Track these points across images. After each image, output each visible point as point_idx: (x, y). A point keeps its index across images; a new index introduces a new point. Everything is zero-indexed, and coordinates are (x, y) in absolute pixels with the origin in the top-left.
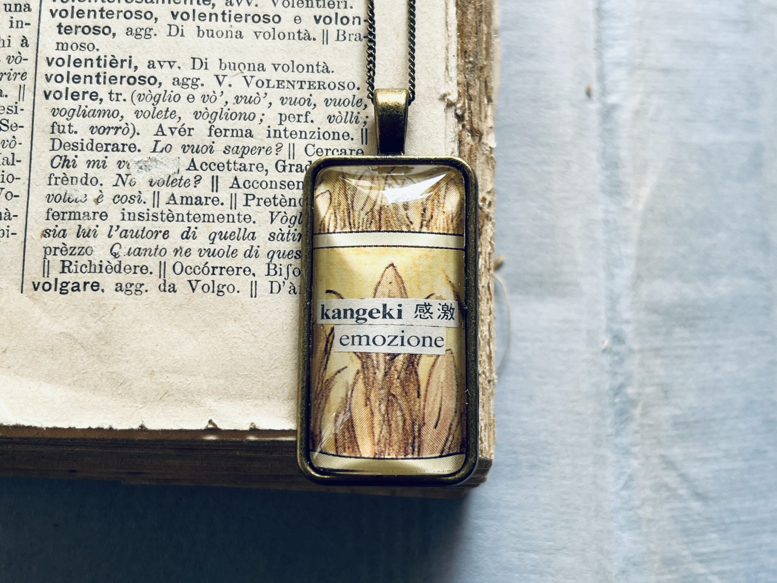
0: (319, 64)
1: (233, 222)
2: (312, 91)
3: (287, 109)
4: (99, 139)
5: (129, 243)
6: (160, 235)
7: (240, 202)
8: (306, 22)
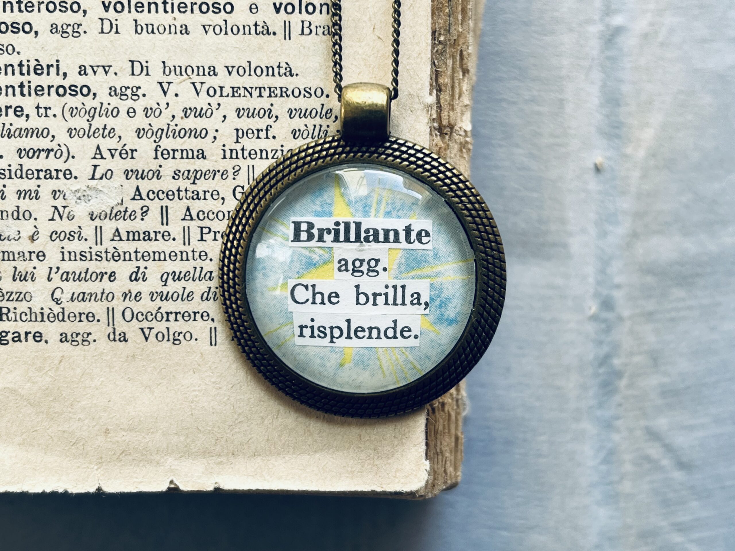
0: (281, 66)
1: (187, 260)
2: (273, 100)
3: (245, 123)
4: (29, 164)
5: (72, 287)
7: (194, 236)
8: (264, 11)
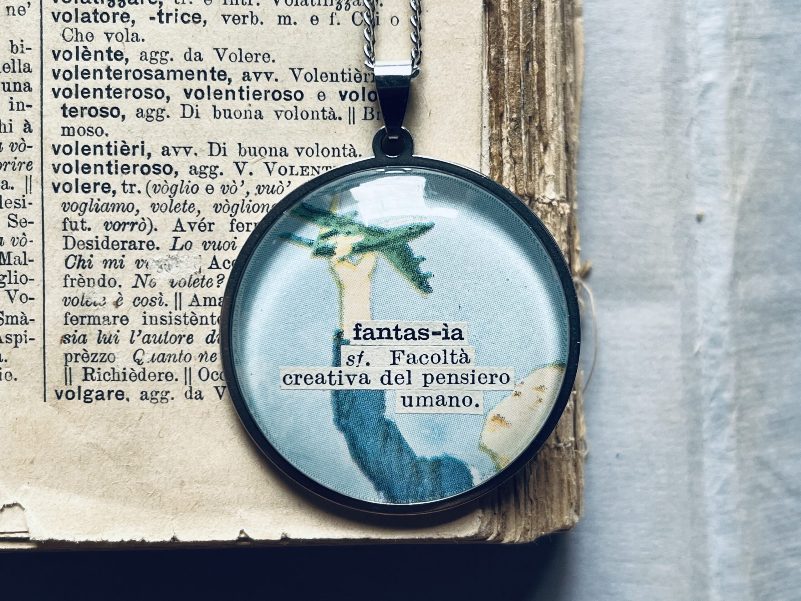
0: (346, 147)
4: (114, 236)
5: (152, 349)
6: (184, 340)
8: (331, 99)
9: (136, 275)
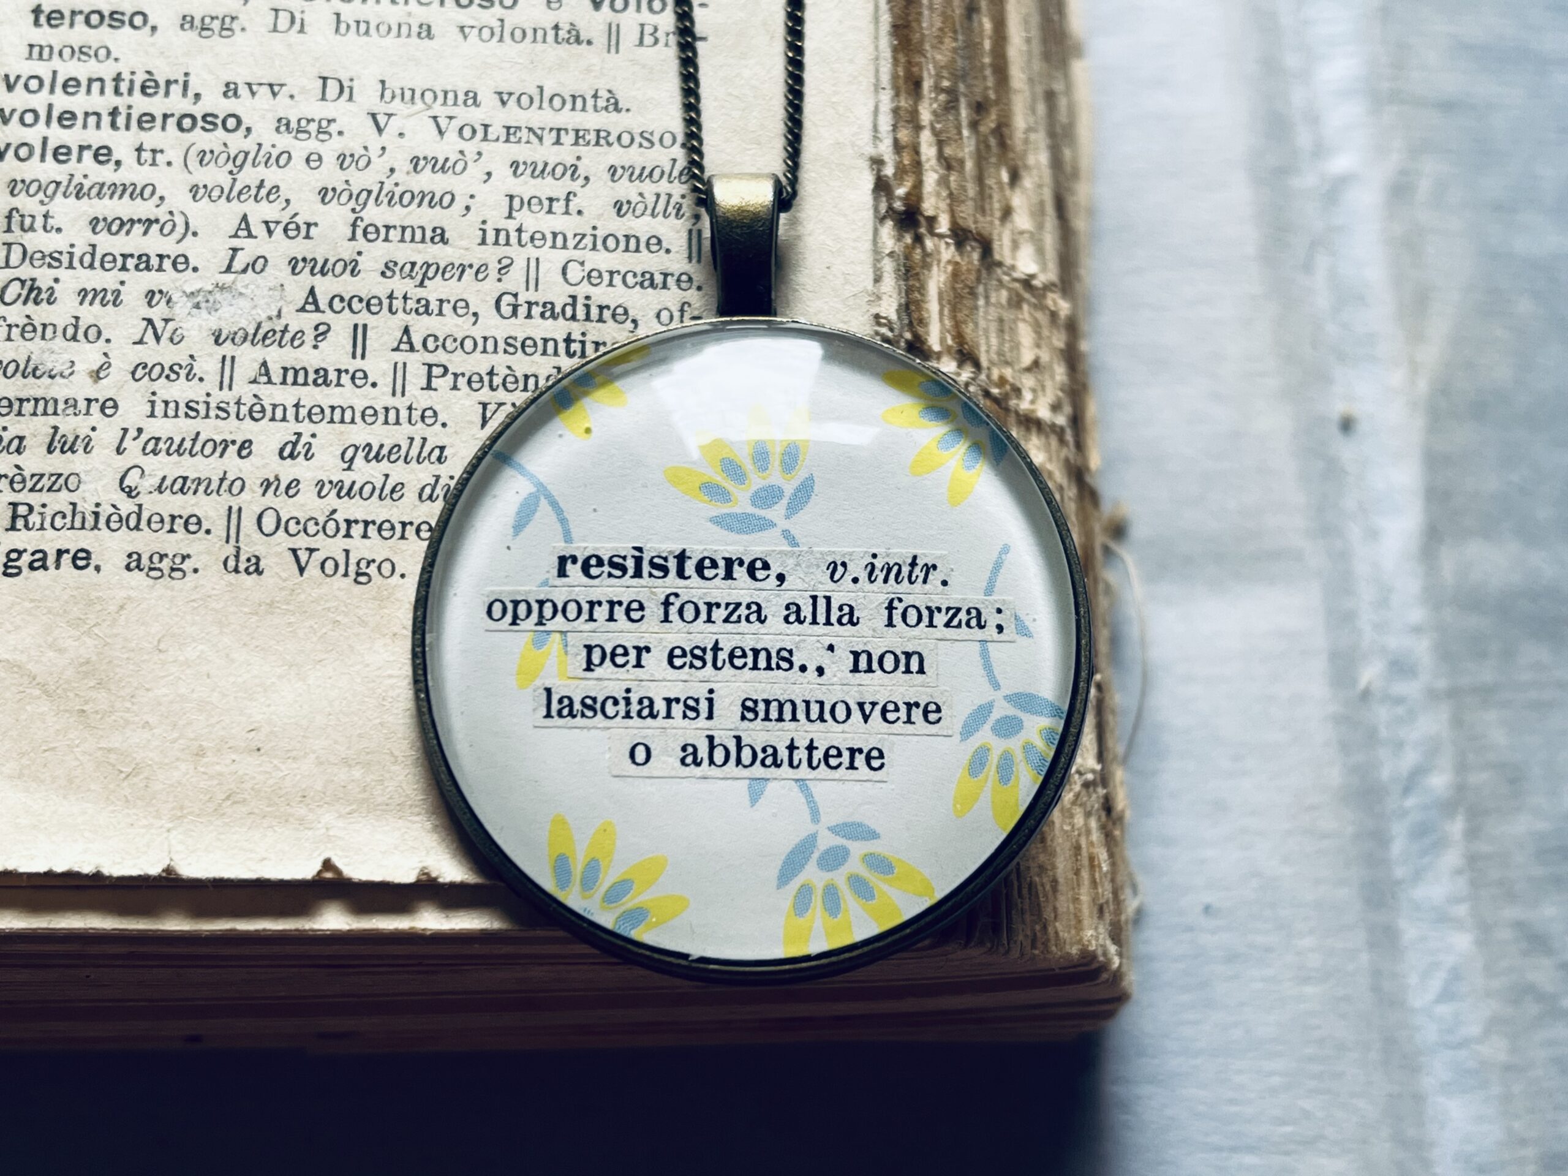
0: (599, 94)
1: (398, 423)
2: (582, 150)
3: (526, 187)
4: (108, 243)
5: (163, 466)
7: (414, 381)
8: (573, 7)
9: (144, 319)
